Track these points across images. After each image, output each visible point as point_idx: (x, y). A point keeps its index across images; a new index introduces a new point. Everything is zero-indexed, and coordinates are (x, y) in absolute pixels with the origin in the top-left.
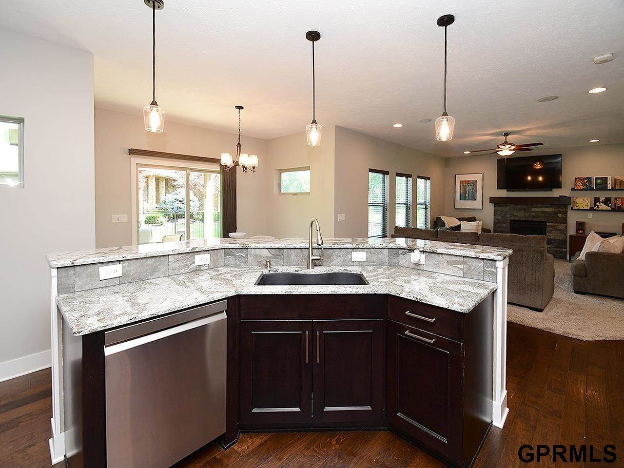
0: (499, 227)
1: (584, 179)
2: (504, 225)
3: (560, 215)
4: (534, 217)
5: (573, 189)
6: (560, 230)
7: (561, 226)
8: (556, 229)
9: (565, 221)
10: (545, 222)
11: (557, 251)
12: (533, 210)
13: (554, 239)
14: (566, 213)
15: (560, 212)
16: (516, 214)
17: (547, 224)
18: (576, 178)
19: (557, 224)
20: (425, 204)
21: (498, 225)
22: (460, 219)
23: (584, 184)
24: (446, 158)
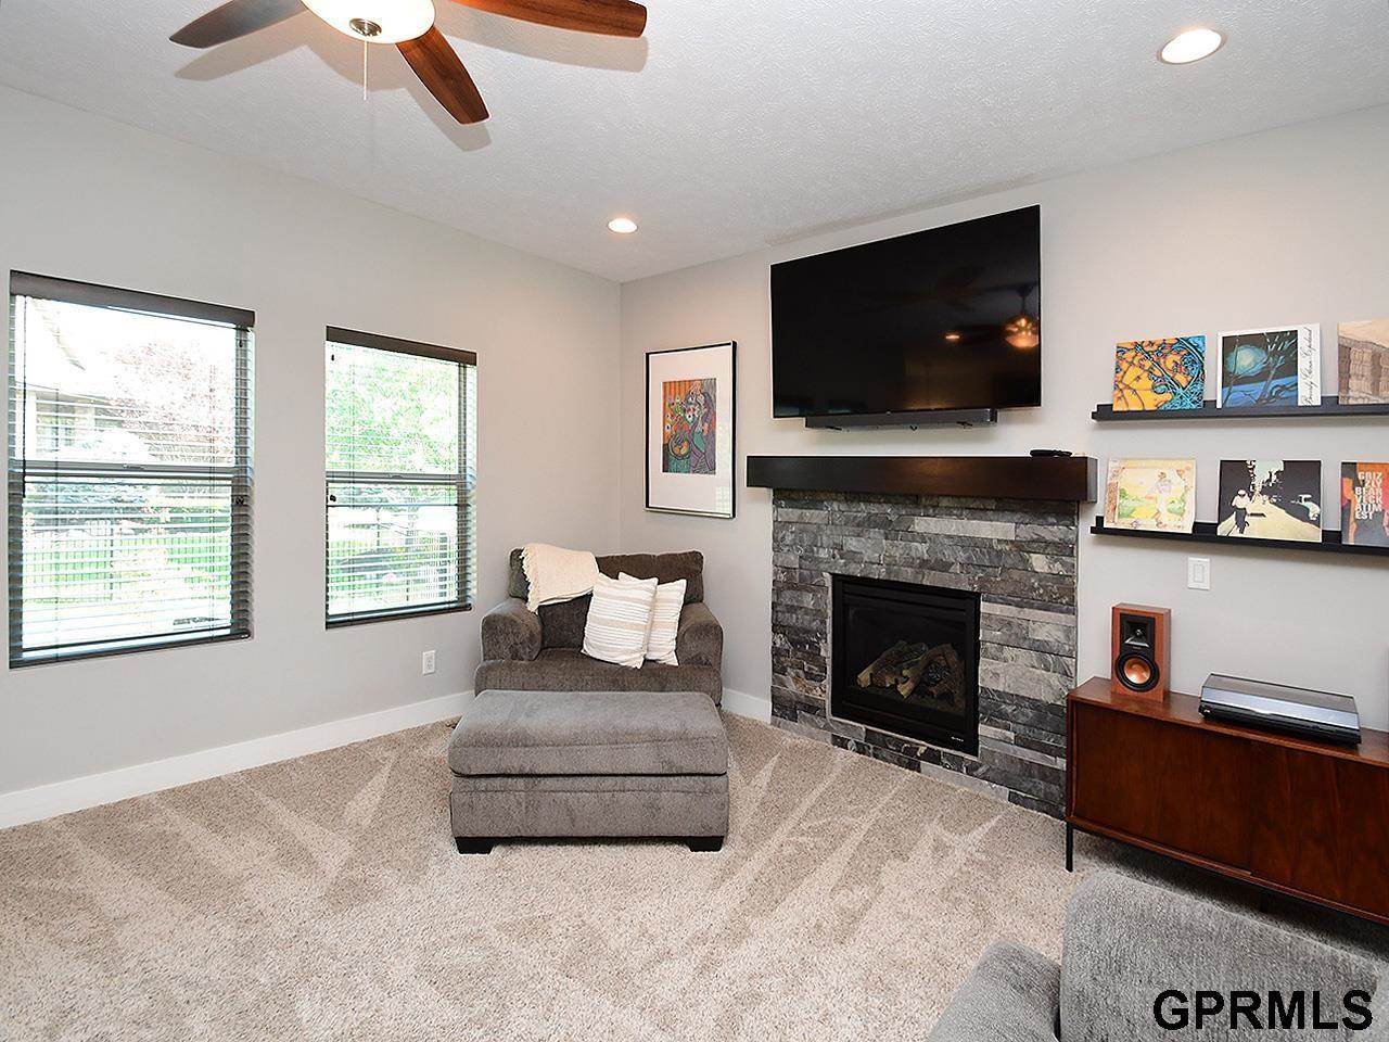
0: (791, 609)
1: (1163, 348)
2: (808, 601)
3: (1039, 562)
4: (924, 563)
5: (1104, 414)
6: (1041, 648)
7: (1045, 626)
8: (1019, 638)
9: (1061, 596)
10: (974, 598)
11: (1028, 767)
12: (923, 524)
13: (1018, 700)
14: (1067, 549)
15: (1042, 545)
16: (852, 544)
17: (984, 607)
18: (1121, 350)
19: (1028, 613)
20: (459, 482)
21: (788, 597)
22: (610, 567)
23: (1164, 383)
24: (622, 284)
